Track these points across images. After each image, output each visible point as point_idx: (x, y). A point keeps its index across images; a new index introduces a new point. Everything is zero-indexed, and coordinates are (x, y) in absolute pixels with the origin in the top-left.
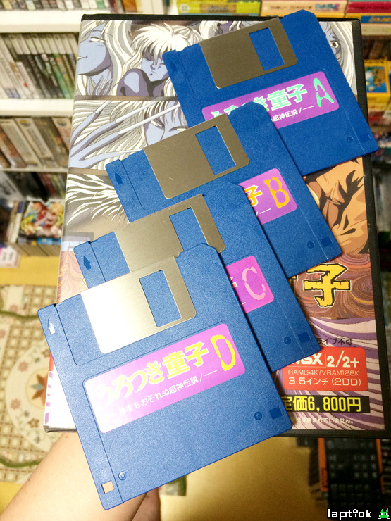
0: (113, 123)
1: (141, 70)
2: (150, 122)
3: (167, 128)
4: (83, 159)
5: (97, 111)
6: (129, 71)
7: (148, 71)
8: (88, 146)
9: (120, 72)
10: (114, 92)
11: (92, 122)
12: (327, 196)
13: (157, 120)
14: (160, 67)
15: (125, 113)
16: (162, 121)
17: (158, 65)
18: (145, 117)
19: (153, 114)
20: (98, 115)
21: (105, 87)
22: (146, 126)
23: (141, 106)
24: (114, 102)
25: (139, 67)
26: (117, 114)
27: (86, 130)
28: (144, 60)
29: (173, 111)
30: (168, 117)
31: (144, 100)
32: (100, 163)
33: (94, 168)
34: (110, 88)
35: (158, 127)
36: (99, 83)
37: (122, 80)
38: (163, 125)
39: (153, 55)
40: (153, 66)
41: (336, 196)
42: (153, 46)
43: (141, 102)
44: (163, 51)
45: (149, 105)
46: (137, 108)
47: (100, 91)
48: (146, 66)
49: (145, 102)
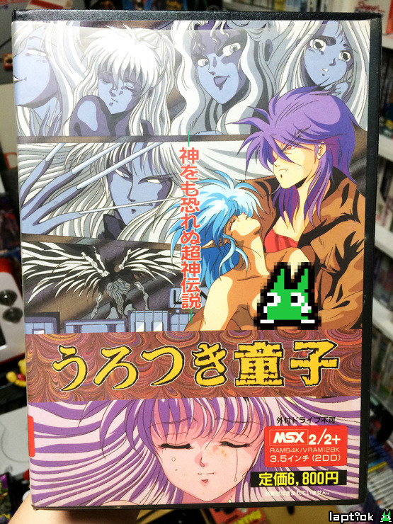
0: (69, 175)
1: (99, 98)
2: (114, 172)
3: (136, 179)
4: (37, 223)
5: (48, 159)
6: (82, 100)
7: (107, 99)
8: (41, 206)
9: (71, 101)
10: (66, 131)
11: (43, 173)
12: (322, 262)
13: (123, 169)
14: (121, 93)
15: (83, 160)
16: (129, 170)
17: (119, 90)
18: (108, 166)
19: (118, 160)
20: (48, 165)
21: (53, 124)
22: (109, 177)
23: (101, 150)
24: (67, 145)
25: (95, 94)
26: (73, 162)
27: (37, 184)
28: (101, 82)
29: (142, 155)
30: (136, 164)
31: (104, 142)
32: (58, 228)
33: (51, 234)
34: (60, 125)
35: (124, 178)
36: (45, 118)
37: (75, 113)
38: (131, 176)
39: (112, 75)
40: (113, 92)
41: (332, 263)
42: (111, 60)
43: (101, 144)
44: (124, 68)
45: (111, 148)
46: (97, 153)
47: (47, 130)
48: (103, 92)
49: (107, 144)
